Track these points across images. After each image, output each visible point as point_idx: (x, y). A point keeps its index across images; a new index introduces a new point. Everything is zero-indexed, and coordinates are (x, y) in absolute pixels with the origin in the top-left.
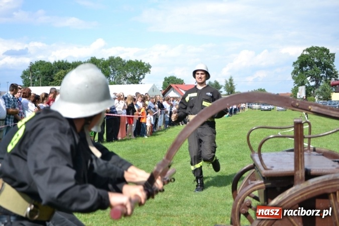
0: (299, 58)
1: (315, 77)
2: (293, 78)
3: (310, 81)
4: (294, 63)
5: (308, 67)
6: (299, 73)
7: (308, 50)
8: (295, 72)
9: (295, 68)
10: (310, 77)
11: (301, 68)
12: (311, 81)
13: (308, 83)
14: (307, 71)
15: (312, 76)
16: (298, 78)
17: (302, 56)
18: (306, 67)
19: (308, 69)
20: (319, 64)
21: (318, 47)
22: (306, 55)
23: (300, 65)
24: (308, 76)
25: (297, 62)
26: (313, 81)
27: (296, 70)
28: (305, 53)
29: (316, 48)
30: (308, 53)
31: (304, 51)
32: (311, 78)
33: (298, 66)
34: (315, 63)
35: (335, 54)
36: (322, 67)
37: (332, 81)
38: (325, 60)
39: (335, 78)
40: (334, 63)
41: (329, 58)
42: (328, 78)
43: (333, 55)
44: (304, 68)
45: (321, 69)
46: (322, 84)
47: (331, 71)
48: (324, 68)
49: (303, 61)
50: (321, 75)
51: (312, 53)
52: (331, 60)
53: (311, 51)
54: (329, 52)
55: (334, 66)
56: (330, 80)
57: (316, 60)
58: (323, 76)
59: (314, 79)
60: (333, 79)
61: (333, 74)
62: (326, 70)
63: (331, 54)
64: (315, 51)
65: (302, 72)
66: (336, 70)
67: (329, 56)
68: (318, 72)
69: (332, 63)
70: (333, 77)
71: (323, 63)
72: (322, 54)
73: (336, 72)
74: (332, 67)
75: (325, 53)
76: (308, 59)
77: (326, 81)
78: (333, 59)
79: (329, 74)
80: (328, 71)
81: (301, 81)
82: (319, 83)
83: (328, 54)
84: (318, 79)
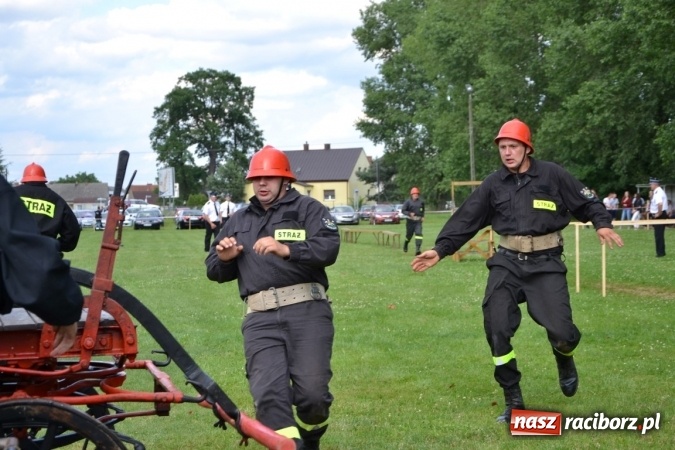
0: (168, 96)
1: (207, 145)
2: (155, 146)
4: (158, 110)
5: (191, 121)
6: (168, 134)
7: (190, 77)
8: (158, 133)
9: (159, 122)
10: (196, 145)
11: (173, 121)
12: (200, 156)
13: (192, 160)
14: (188, 129)
15: (203, 143)
17: (177, 92)
18: (186, 119)
19: (189, 126)
20: (218, 113)
21: (214, 72)
22: (186, 89)
23: (171, 114)
24: (190, 144)
25: (164, 107)
26: (204, 154)
27: (160, 126)
28: (183, 85)
29: (211, 74)
30: (190, 85)
31: (180, 79)
32: (199, 146)
33: (166, 118)
34: (211, 110)
35: (253, 88)
36: (226, 121)
37: (248, 156)
38: (231, 103)
39: (255, 147)
40: (251, 111)
41: (241, 99)
42: (240, 149)
43: (250, 91)
44: (181, 123)
45: (223, 126)
46: (223, 163)
47: (247, 131)
48: (230, 123)
49: (179, 105)
50: (223, 139)
51: (200, 84)
52: (246, 104)
53: (196, 79)
54: (240, 83)
55: (254, 119)
56: (245, 151)
57: (209, 104)
58: (226, 143)
59: (206, 150)
60: (251, 150)
61: (252, 138)
62: (233, 128)
63: (245, 89)
64: (208, 81)
65: (177, 132)
66: (258, 129)
67: (240, 93)
68: (216, 133)
69: (248, 112)
70: (252, 146)
71: (226, 111)
72: (223, 89)
73: (258, 134)
74: (248, 120)
75: (231, 86)
76: (188, 100)
77: (235, 154)
78: (250, 101)
79: (240, 137)
80: (238, 132)
81: (172, 155)
82: (218, 159)
83: (238, 88)
84: (215, 150)
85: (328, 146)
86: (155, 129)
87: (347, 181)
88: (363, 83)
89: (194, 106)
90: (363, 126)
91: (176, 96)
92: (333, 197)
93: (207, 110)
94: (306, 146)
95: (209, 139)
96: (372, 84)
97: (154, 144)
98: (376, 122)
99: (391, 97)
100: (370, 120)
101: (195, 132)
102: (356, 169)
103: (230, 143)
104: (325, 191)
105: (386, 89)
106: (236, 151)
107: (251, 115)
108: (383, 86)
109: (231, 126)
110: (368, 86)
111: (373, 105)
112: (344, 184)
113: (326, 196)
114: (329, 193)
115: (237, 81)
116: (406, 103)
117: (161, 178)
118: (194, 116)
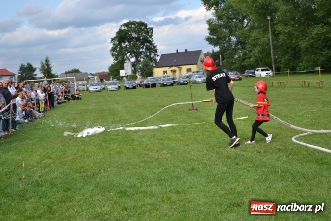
1: (135, 53)
2: (113, 55)
3: (130, 58)
4: (113, 40)
5: (127, 43)
6: (118, 49)
7: (125, 25)
8: (114, 49)
9: (114, 44)
11: (120, 44)
12: (131, 58)
14: (126, 47)
15: (131, 52)
16: (118, 55)
17: (120, 32)
18: (125, 43)
19: (127, 45)
20: (138, 39)
21: (136, 22)
22: (124, 30)
23: (119, 41)
24: (128, 53)
25: (115, 38)
26: (133, 57)
27: (114, 46)
28: (123, 28)
29: (133, 23)
30: (126, 28)
31: (121, 26)
32: (131, 54)
33: (117, 43)
34: (135, 38)
35: (153, 28)
36: (141, 42)
37: (152, 56)
38: (144, 34)
41: (147, 33)
42: (148, 54)
43: (151, 29)
44: (123, 45)
45: (140, 45)
46: (142, 60)
47: (150, 46)
48: (143, 43)
49: (122, 37)
50: (141, 50)
51: (130, 27)
52: (150, 34)
53: (128, 25)
54: (147, 26)
55: (153, 41)
56: (150, 55)
57: (135, 35)
58: (142, 51)
59: (134, 55)
60: (153, 54)
61: (153, 49)
63: (149, 28)
64: (133, 26)
65: (121, 48)
66: (155, 45)
67: (147, 30)
68: (138, 47)
69: (151, 38)
70: (153, 52)
71: (141, 38)
72: (140, 29)
73: (155, 47)
74: (151, 41)
75: (143, 28)
76: (126, 34)
77: (146, 56)
78: (152, 33)
79: (148, 49)
80: (147, 46)
81: (121, 58)
82: (139, 58)
83: (146, 28)
84: (137, 55)
85: (186, 50)
86: (112, 48)
87: (196, 64)
88: (207, 21)
89: (128, 37)
90: (208, 39)
92: (191, 71)
94: (177, 51)
95: (135, 51)
96: (211, 21)
98: (215, 37)
99: (221, 26)
100: (212, 37)
101: (129, 48)
102: (199, 59)
103: (144, 52)
104: (187, 69)
105: (217, 23)
106: (146, 54)
109: (144, 44)
110: (209, 22)
111: (213, 29)
112: (195, 66)
113: (187, 71)
114: (189, 70)
115: (145, 25)
116: (226, 29)
117: (125, 67)
118: (128, 41)
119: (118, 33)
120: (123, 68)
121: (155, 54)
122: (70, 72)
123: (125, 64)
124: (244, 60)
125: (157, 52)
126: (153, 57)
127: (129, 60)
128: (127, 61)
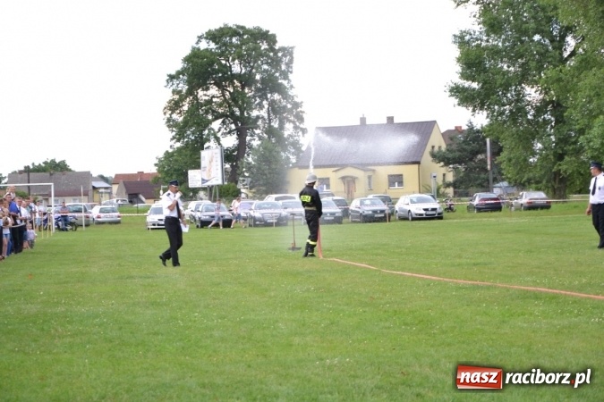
1: (235, 119)
2: (171, 123)
3: (219, 135)
4: (171, 78)
5: (214, 91)
6: (186, 108)
7: (212, 36)
8: (174, 106)
9: (174, 92)
10: (220, 120)
11: (190, 92)
12: (225, 134)
14: (209, 102)
15: (228, 117)
16: (186, 122)
18: (207, 89)
20: (246, 80)
21: (243, 28)
22: (207, 50)
23: (189, 82)
24: (216, 118)
25: (179, 73)
26: (230, 132)
27: (176, 97)
28: (204, 45)
30: (213, 46)
31: (200, 38)
32: (223, 122)
33: (184, 88)
34: (239, 77)
35: (292, 48)
36: (258, 90)
37: (286, 133)
38: (265, 67)
39: (294, 122)
40: (290, 76)
41: (275, 63)
42: (275, 125)
43: (288, 51)
44: (201, 94)
45: (254, 97)
46: (256, 143)
47: (284, 103)
48: (262, 93)
49: (199, 70)
50: (255, 113)
51: (225, 44)
52: (283, 67)
53: (220, 38)
54: (275, 42)
55: (292, 87)
56: (281, 128)
57: (237, 68)
58: (258, 117)
59: (233, 127)
60: (289, 126)
61: (290, 111)
62: (267, 99)
63: (282, 49)
64: (234, 40)
65: (196, 105)
66: (296, 99)
67: (275, 55)
68: (246, 104)
69: (286, 78)
70: (290, 121)
71: (258, 77)
72: (255, 49)
73: (296, 105)
74: (285, 87)
75: (264, 46)
76: (211, 64)
77: (270, 131)
78: (289, 64)
79: (275, 109)
80: (272, 103)
81: (193, 133)
82: (248, 138)
83: (272, 49)
84: (243, 126)
85: (391, 119)
86: (169, 102)
87: (418, 163)
88: (455, 37)
89: (217, 72)
90: (456, 91)
91: (195, 60)
92: (401, 183)
93: (234, 76)
94: (363, 120)
95: (238, 113)
96: (467, 38)
97: (169, 120)
98: (475, 85)
99: (495, 53)
100: (467, 84)
101: (220, 105)
102: (428, 149)
103: (263, 117)
104: (391, 177)
105: (484, 44)
106: (270, 126)
107: (289, 81)
108: (482, 40)
109: (263, 97)
110: (462, 40)
111: (473, 61)
112: (416, 166)
113: (391, 184)
114: (395, 179)
115: (269, 38)
116: (512, 61)
117: (204, 163)
118: (218, 85)
119: (187, 59)
120: (197, 166)
121: (296, 128)
122: (38, 169)
123: (204, 153)
124: (560, 157)
125: (301, 119)
126: (290, 136)
127: (218, 139)
128: (212, 143)
